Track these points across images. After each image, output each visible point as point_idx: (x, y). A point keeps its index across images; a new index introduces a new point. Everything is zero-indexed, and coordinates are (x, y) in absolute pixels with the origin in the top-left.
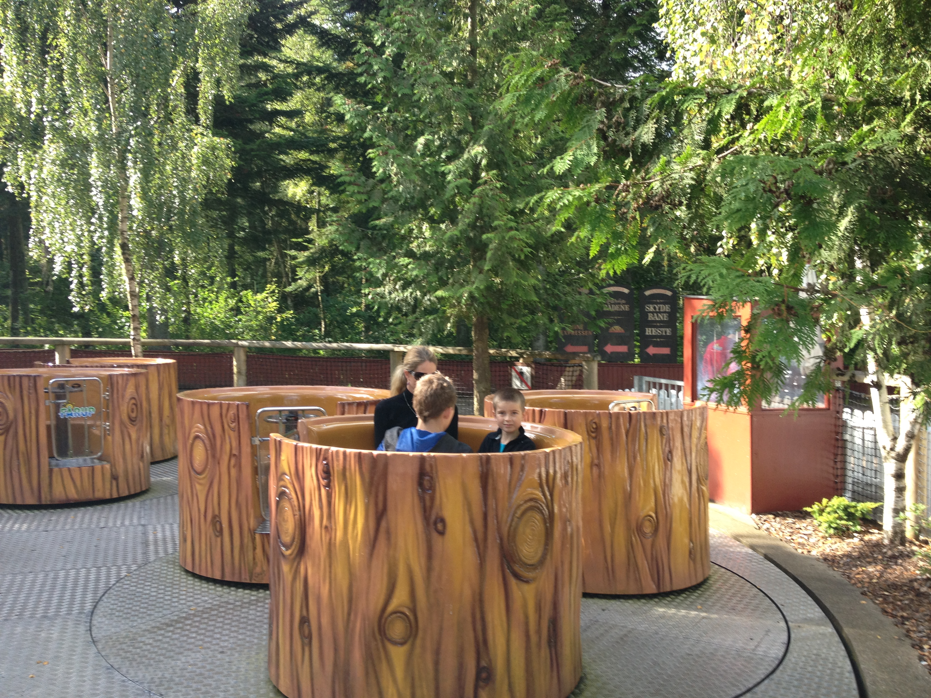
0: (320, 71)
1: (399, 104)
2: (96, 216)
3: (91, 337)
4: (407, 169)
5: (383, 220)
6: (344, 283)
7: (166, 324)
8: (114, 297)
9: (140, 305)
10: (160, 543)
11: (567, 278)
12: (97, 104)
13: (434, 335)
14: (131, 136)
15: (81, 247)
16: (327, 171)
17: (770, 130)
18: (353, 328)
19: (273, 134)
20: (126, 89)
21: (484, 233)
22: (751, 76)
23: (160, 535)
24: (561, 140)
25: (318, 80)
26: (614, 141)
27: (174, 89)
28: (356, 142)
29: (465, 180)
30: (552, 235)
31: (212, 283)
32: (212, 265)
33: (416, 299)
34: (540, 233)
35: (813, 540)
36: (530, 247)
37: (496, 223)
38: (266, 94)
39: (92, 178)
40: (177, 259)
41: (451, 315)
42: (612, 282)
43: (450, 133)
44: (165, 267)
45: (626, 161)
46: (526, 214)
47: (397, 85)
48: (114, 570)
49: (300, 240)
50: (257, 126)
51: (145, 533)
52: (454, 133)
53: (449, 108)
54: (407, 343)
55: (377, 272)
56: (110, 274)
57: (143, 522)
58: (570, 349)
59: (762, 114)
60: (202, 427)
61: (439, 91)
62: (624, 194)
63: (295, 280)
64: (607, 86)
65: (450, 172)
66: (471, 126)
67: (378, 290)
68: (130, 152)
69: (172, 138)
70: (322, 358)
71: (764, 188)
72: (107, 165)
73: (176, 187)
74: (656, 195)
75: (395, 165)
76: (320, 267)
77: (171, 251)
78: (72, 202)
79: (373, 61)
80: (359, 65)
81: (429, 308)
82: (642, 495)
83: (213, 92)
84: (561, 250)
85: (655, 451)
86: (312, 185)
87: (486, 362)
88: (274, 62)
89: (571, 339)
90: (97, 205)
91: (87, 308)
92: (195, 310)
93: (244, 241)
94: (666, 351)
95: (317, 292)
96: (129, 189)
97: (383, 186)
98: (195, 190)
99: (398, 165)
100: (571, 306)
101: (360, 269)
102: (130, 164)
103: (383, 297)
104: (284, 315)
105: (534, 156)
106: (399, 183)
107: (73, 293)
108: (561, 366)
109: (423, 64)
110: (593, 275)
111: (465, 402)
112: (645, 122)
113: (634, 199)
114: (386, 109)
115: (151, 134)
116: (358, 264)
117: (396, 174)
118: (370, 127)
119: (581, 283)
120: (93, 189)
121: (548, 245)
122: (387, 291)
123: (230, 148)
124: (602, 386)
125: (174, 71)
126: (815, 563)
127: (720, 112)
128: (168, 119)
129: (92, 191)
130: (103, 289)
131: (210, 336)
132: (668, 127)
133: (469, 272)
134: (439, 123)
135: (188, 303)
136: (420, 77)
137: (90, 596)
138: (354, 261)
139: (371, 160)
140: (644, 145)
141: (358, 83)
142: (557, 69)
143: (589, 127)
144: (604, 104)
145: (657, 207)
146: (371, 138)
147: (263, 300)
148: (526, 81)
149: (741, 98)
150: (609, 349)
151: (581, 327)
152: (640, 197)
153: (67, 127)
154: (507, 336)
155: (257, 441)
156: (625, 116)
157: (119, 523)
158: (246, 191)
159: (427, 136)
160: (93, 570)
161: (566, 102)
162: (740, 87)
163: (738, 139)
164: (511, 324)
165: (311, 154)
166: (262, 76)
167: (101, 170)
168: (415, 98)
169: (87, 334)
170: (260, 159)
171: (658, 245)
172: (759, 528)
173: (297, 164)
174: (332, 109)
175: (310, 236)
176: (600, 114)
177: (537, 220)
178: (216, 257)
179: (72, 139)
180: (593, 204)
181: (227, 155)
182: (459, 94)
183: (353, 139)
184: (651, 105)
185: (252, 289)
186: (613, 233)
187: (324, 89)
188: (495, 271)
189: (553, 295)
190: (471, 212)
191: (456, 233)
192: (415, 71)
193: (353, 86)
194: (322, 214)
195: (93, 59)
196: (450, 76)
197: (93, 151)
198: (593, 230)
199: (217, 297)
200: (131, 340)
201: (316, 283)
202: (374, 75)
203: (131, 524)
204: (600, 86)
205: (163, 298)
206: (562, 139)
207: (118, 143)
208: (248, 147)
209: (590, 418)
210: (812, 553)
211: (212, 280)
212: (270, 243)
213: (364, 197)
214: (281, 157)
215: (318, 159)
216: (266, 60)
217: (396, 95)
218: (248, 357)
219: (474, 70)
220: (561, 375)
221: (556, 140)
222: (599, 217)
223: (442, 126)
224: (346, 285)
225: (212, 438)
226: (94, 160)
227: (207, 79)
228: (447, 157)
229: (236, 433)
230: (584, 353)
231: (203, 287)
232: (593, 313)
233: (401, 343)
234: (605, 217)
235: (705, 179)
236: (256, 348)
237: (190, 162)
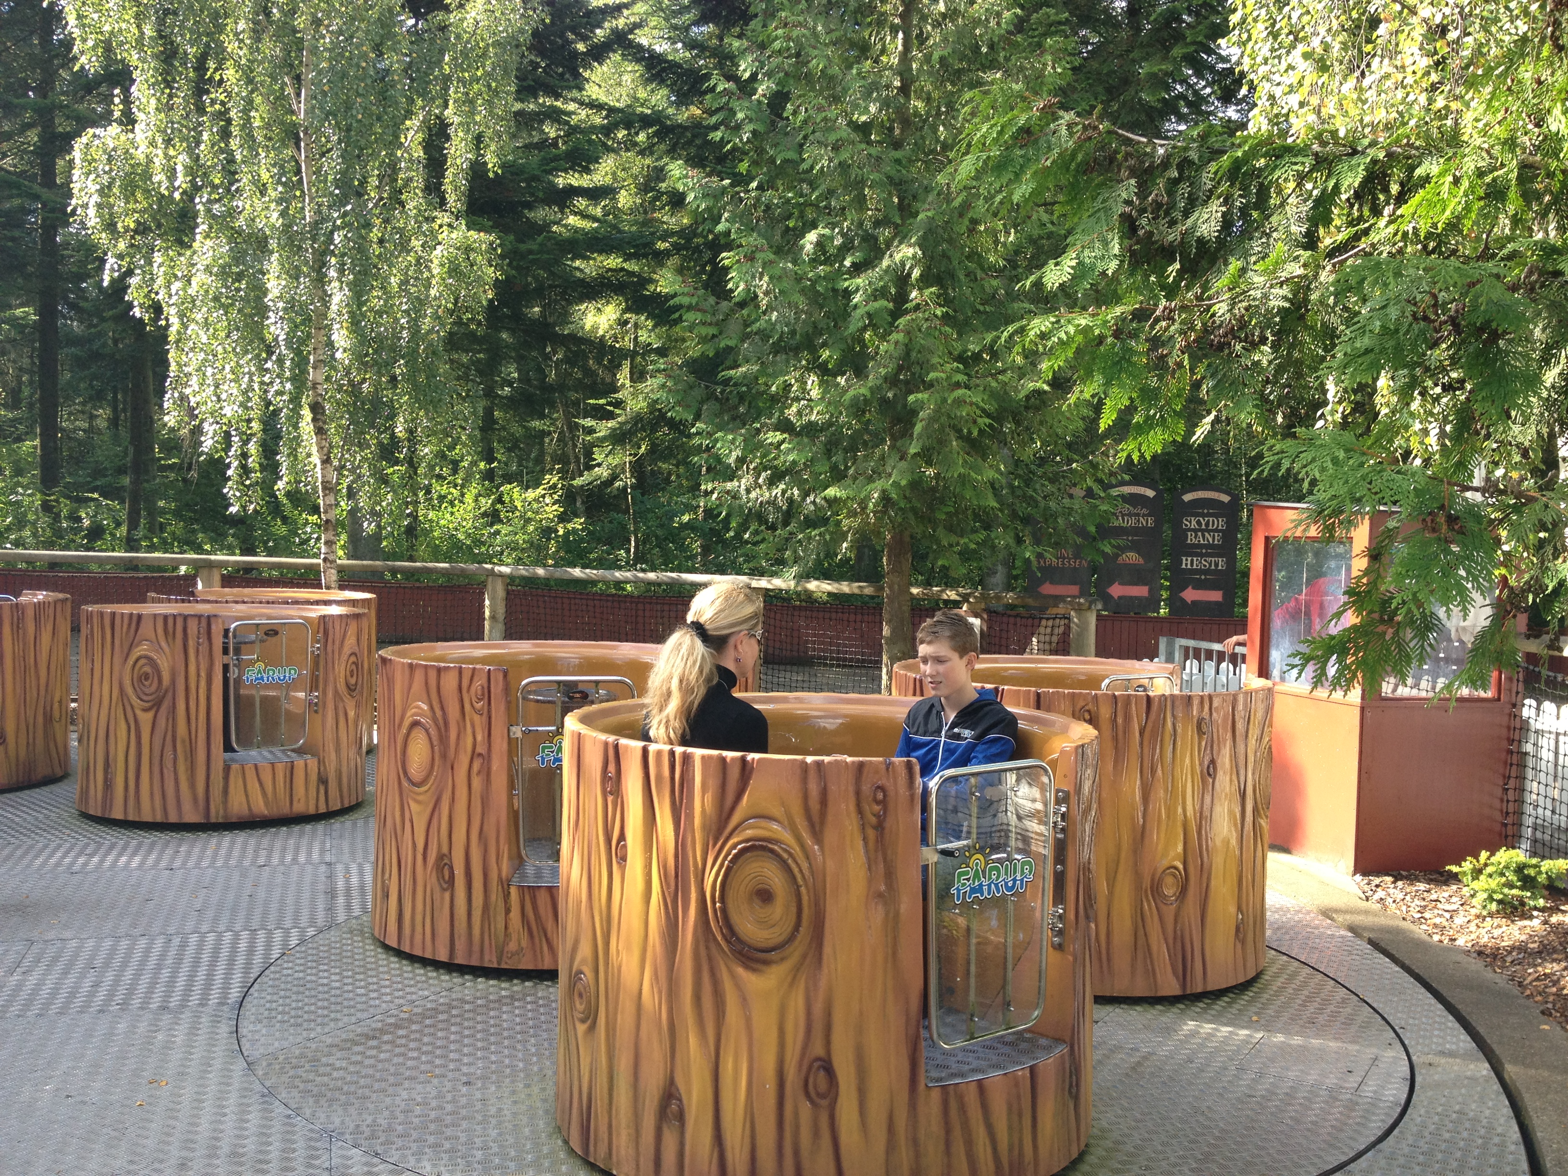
0: (646, 121)
1: (777, 176)
2: (274, 358)
3: (255, 554)
4: (786, 284)
5: (743, 369)
6: (670, 474)
7: (377, 537)
8: (298, 491)
9: (337, 505)
10: (355, 893)
11: (1050, 469)
12: (283, 174)
13: (819, 562)
14: (336, 228)
15: (247, 408)
16: (652, 288)
17: (1426, 217)
18: (682, 548)
19: (566, 226)
20: (331, 150)
21: (911, 392)
22: (1388, 127)
23: (355, 880)
24: (1048, 238)
25: (641, 137)
26: (1150, 234)
27: (406, 151)
28: (700, 240)
29: (882, 303)
30: (1028, 397)
31: (455, 471)
32: (456, 441)
33: (791, 501)
34: (1006, 393)
35: (1459, 920)
36: (988, 416)
37: (932, 375)
38: (556, 158)
39: (270, 296)
40: (400, 430)
41: (850, 528)
42: (1127, 477)
43: (861, 224)
44: (380, 444)
45: (1170, 269)
46: (985, 361)
47: (776, 145)
48: (278, 935)
49: (602, 401)
50: (540, 214)
51: (331, 877)
52: (868, 225)
53: (860, 183)
54: (774, 574)
55: (728, 456)
56: (293, 454)
57: (328, 859)
58: (1048, 589)
59: (1409, 190)
60: (425, 707)
61: (845, 155)
62: (1164, 324)
63: (590, 468)
64: (1139, 142)
65: (857, 290)
66: (897, 213)
67: (729, 486)
68: (332, 253)
69: (401, 231)
70: (630, 596)
71: (1414, 315)
72: (295, 275)
73: (407, 312)
74: (1220, 326)
75: (766, 278)
76: (632, 447)
77: (392, 416)
78: (235, 336)
79: (735, 104)
80: (711, 113)
81: (813, 517)
82: (1162, 835)
83: (469, 156)
84: (1041, 423)
85: (1188, 761)
86: (624, 311)
87: (906, 608)
88: (572, 107)
89: (1051, 574)
90: (276, 339)
91: (252, 507)
92: (425, 516)
93: (511, 403)
94: (1216, 596)
95: (625, 488)
96: (332, 315)
97: (745, 312)
98: (436, 317)
99: (771, 278)
100: (1054, 516)
101: (699, 450)
102: (333, 273)
103: (735, 496)
104: (570, 526)
105: (1001, 263)
106: (770, 308)
107: (230, 483)
108: (1034, 618)
109: (820, 109)
110: (1094, 466)
111: (867, 675)
112: (1205, 203)
113: (1183, 332)
114: (754, 185)
115: (368, 226)
116: (696, 441)
117: (766, 293)
118: (726, 215)
119: (1075, 479)
120: (271, 314)
121: (1020, 413)
122: (743, 487)
123: (495, 249)
124: (1103, 651)
125: (408, 122)
126: (1461, 958)
127: (1337, 187)
128: (396, 200)
129: (268, 318)
130: (281, 478)
131: (447, 558)
132: (1244, 212)
133: (883, 458)
134: (843, 209)
135: (416, 503)
136: (813, 132)
137: (237, 977)
138: (690, 436)
139: (726, 270)
140: (1201, 241)
141: (710, 143)
142: (1053, 114)
143: (1107, 210)
144: (1133, 173)
145: (1221, 347)
146: (728, 233)
147: (536, 500)
148: (1001, 133)
149: (1374, 162)
150: (1117, 590)
151: (1068, 552)
152: (1192, 328)
153: (233, 213)
154: (943, 566)
155: (517, 732)
156: (1171, 193)
157: (289, 858)
158: (517, 320)
159: (821, 230)
160: (245, 935)
161: (1068, 169)
162: (1373, 144)
163: (1366, 232)
164: (951, 546)
165: (625, 261)
166: (550, 130)
167: (284, 283)
168: (804, 166)
169: (249, 551)
170: (543, 268)
171: (1219, 411)
172: (1367, 899)
173: (601, 276)
174: (663, 185)
175: (619, 395)
176: (1128, 189)
177: (1003, 372)
178: (464, 429)
179: (239, 232)
180: (1110, 340)
181: (490, 261)
182: (878, 159)
183: (696, 235)
184: (1216, 173)
185: (520, 483)
186: (1141, 390)
187: (652, 153)
188: (926, 456)
189: (1025, 498)
190: (891, 357)
191: (863, 391)
192: (805, 122)
193: (699, 147)
194: (639, 359)
195: (279, 101)
196: (864, 129)
197: (272, 252)
198: (1108, 384)
199: (463, 495)
200: (320, 561)
201: (624, 472)
202: (738, 128)
203: (309, 861)
204: (1128, 142)
205: (374, 495)
206: (1050, 235)
207: (314, 239)
208: (523, 247)
209: (1081, 703)
210: (1457, 943)
211: (455, 466)
212: (553, 406)
213: (712, 331)
214: (577, 263)
215: (636, 269)
216: (558, 104)
217: (772, 160)
218: (508, 593)
219: (906, 120)
220: (1033, 634)
221: (1041, 237)
222: (1119, 362)
223: (847, 212)
224: (673, 478)
225: (443, 727)
226: (273, 265)
227: (461, 134)
228: (854, 264)
229: (485, 717)
230: (1074, 597)
231: (439, 477)
232: (1092, 529)
233: (762, 574)
234: (1129, 361)
235: (1306, 300)
236: (523, 578)
237: (430, 270)
